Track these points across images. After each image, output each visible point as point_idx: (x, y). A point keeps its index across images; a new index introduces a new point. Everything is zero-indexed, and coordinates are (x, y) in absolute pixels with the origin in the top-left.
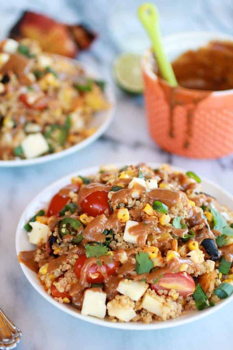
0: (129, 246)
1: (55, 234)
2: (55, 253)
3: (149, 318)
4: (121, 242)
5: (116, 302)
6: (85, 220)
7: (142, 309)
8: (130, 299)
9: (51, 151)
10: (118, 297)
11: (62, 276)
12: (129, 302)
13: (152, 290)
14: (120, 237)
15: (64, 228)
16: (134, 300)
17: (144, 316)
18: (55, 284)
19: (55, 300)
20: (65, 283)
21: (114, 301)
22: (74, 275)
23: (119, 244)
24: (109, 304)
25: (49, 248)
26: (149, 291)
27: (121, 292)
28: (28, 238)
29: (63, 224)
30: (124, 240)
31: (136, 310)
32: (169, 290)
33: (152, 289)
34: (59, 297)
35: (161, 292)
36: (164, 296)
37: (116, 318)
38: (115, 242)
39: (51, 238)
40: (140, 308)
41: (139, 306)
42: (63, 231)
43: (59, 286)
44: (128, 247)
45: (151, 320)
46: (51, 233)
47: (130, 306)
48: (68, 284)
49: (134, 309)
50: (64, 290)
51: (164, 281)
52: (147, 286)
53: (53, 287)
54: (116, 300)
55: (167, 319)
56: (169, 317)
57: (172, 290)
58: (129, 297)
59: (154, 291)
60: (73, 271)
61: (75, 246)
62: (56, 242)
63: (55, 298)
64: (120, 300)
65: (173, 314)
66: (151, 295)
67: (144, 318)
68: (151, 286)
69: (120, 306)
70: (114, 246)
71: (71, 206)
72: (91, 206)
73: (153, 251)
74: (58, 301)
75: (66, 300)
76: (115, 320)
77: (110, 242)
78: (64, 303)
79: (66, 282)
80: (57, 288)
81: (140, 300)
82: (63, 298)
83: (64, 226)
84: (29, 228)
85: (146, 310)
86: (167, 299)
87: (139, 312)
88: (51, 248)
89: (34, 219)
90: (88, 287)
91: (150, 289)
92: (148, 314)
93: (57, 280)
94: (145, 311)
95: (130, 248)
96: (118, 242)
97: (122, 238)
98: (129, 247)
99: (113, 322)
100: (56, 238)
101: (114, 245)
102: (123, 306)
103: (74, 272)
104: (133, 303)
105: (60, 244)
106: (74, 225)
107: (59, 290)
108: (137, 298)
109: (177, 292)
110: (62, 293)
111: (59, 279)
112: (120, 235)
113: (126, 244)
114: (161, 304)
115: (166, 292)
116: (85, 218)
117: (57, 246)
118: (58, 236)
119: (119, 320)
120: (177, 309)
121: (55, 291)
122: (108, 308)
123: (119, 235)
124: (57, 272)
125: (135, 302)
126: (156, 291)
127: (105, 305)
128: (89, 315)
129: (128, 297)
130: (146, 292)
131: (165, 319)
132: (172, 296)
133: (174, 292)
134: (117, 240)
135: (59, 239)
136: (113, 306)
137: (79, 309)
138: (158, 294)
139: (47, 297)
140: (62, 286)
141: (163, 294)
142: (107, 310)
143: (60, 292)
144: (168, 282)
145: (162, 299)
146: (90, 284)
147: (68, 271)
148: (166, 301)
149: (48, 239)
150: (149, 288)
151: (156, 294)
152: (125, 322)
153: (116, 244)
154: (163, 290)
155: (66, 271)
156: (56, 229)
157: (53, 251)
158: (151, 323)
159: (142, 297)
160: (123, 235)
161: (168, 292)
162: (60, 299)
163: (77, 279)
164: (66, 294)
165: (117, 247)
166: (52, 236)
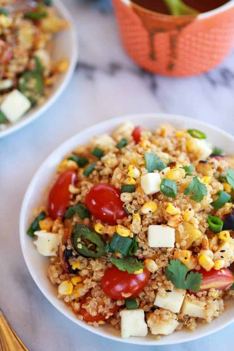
1: (69, 247)
2: (74, 268)
3: (193, 325)
4: (147, 250)
6: (102, 230)
7: (185, 316)
8: (172, 313)
10: (157, 312)
11: (89, 294)
12: (171, 316)
14: (145, 244)
15: (80, 243)
16: (176, 312)
18: (84, 306)
19: (89, 325)
21: (154, 317)
22: (102, 292)
23: (145, 253)
24: (149, 321)
25: (66, 264)
26: (188, 297)
27: (160, 306)
29: (77, 239)
30: (149, 247)
31: (178, 319)
32: (208, 290)
33: (191, 294)
35: (200, 294)
36: (204, 298)
37: (159, 335)
38: (140, 250)
40: (182, 317)
42: (80, 246)
43: (90, 309)
44: (155, 252)
46: (64, 248)
47: (173, 319)
48: (99, 304)
49: (176, 319)
50: (96, 313)
51: (203, 284)
52: (185, 292)
53: (83, 310)
56: (213, 318)
57: (211, 290)
59: (193, 296)
62: (72, 255)
63: (90, 323)
64: (160, 315)
65: (216, 314)
66: (191, 301)
67: (188, 325)
68: (189, 292)
69: (162, 322)
70: (141, 255)
72: (104, 214)
73: (185, 257)
74: (93, 325)
75: (101, 322)
76: (160, 337)
78: (99, 326)
79: (96, 303)
80: (88, 311)
82: (97, 322)
83: (79, 240)
85: (188, 316)
86: (208, 301)
87: (180, 321)
88: (69, 263)
91: (189, 295)
92: (191, 319)
95: (158, 253)
96: (144, 250)
97: (147, 245)
100: (71, 251)
101: (139, 254)
102: (165, 321)
103: (101, 288)
104: (175, 315)
105: (77, 257)
106: (89, 236)
107: (90, 313)
108: (178, 311)
110: (95, 316)
113: (153, 250)
114: (204, 308)
115: (205, 293)
117: (74, 261)
118: (73, 248)
120: (220, 306)
121: (87, 315)
122: (149, 326)
123: (144, 242)
124: (82, 292)
125: (176, 314)
126: (195, 295)
127: (145, 323)
129: (169, 310)
130: (185, 298)
131: (210, 321)
133: (214, 291)
134: (142, 247)
135: (74, 252)
136: (155, 322)
138: (197, 297)
139: (79, 322)
140: (93, 309)
141: (203, 296)
142: (149, 328)
143: (93, 316)
145: (203, 302)
147: (95, 289)
148: (208, 303)
149: (62, 253)
150: (187, 294)
151: (195, 298)
152: (169, 335)
153: (142, 253)
155: (93, 289)
156: (69, 242)
157: (71, 266)
160: (147, 241)
161: (208, 293)
162: (95, 323)
163: (107, 298)
164: (100, 317)
165: (144, 256)
166: (66, 250)
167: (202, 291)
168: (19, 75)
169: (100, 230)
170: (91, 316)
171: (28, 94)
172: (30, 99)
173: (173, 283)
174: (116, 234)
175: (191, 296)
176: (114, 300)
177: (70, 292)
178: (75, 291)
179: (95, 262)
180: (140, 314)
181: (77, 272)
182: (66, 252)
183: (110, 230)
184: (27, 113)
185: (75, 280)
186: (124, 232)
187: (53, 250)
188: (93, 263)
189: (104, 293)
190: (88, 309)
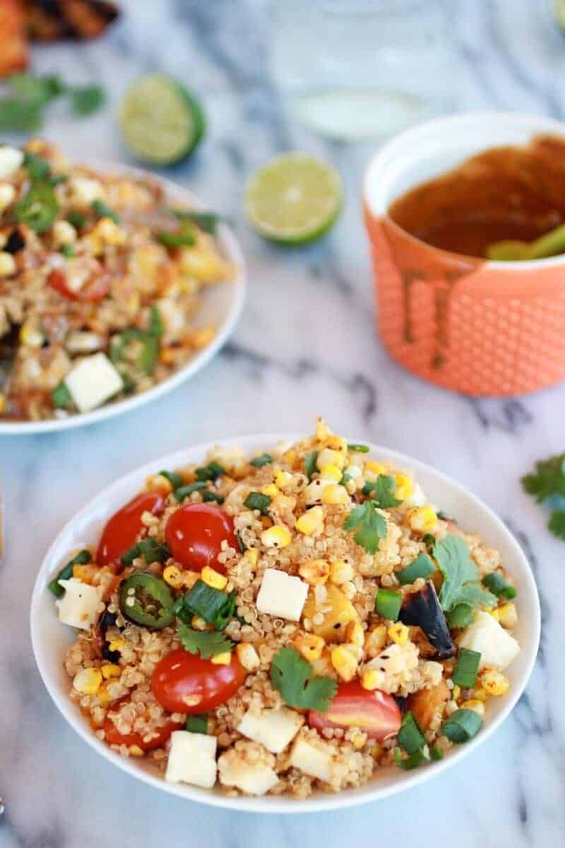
0: (266, 632)
1: (112, 609)
2: (112, 648)
3: (305, 786)
4: (250, 625)
5: (237, 755)
6: (175, 578)
7: (291, 768)
8: (266, 750)
10: (240, 745)
11: (126, 698)
12: (263, 756)
13: (310, 728)
14: (249, 612)
15: (132, 596)
16: (274, 752)
17: (295, 782)
18: (111, 716)
19: (112, 750)
20: (132, 714)
21: (233, 752)
22: (152, 696)
23: (245, 630)
24: (222, 759)
25: (100, 638)
26: (306, 731)
27: (248, 734)
28: (56, 611)
29: (128, 589)
31: (277, 771)
32: (346, 729)
33: (312, 726)
34: (120, 744)
35: (329, 732)
36: (335, 742)
37: (235, 788)
38: (238, 624)
39: (103, 618)
40: (286, 767)
41: (284, 762)
42: (130, 602)
43: (120, 721)
44: (263, 635)
45: (310, 791)
46: (102, 607)
47: (266, 763)
48: (138, 715)
49: (274, 769)
50: (130, 730)
51: (335, 712)
52: (301, 720)
53: (107, 724)
54: (237, 751)
55: (342, 788)
56: (345, 785)
57: (351, 729)
58: (265, 744)
59: (314, 732)
60: (148, 689)
61: (155, 635)
62: (114, 624)
63: (113, 746)
64: (244, 752)
65: (354, 778)
66: (308, 741)
67: (295, 787)
68: (308, 721)
69: (244, 764)
70: (237, 631)
71: (145, 545)
73: (312, 645)
74: (119, 752)
75: (136, 750)
76: (235, 793)
77: (228, 624)
78: (132, 756)
79: (134, 713)
80: (115, 724)
81: (286, 749)
82: (128, 746)
83: (132, 591)
84: (59, 592)
85: (298, 770)
86: (343, 749)
87: (284, 775)
88: (104, 638)
89: (67, 573)
91: (306, 728)
92: (303, 779)
93: (115, 706)
94: (297, 773)
96: (244, 624)
99: (231, 797)
100: (115, 616)
102: (251, 764)
103: (151, 690)
104: (272, 757)
105: (122, 629)
106: (152, 588)
107: (119, 729)
108: (280, 747)
109: (363, 732)
110: (127, 735)
111: (121, 704)
112: (250, 608)
114: (329, 759)
115: (339, 732)
116: (174, 575)
117: (115, 635)
118: (119, 611)
119: (243, 793)
120: (364, 767)
121: (113, 732)
122: (220, 769)
123: (248, 609)
124: (115, 690)
125: (275, 755)
126: (320, 732)
127: (214, 762)
128: (182, 782)
129: (261, 744)
130: (299, 733)
131: (337, 789)
132: (352, 740)
133: (355, 734)
134: (243, 618)
135: (121, 618)
136: (231, 763)
137: (160, 768)
138: (323, 737)
139: (95, 743)
140: (125, 721)
141: (334, 737)
142: (218, 772)
143: (122, 733)
144: (343, 712)
145: (332, 749)
147: (139, 689)
148: (340, 752)
149: (98, 617)
150: (304, 725)
151: (318, 736)
152: (255, 796)
153: (240, 629)
154: (334, 729)
155: (135, 687)
156: (114, 598)
157: (108, 643)
158: (309, 796)
159: (291, 744)
161: (345, 733)
162: (123, 748)
163: (157, 705)
164: (135, 738)
165: (242, 634)
166: (106, 613)
167: (335, 726)
168: (112, 332)
169: (171, 577)
170: (118, 733)
171: (123, 367)
172: (125, 377)
173: (282, 696)
174: (200, 583)
175: (311, 731)
176: (167, 713)
177: (94, 688)
178: (103, 688)
179: (150, 636)
180: (208, 744)
181: (115, 657)
182: (104, 615)
183: (189, 579)
184: (112, 400)
185: (108, 670)
186: (213, 579)
187: (85, 617)
188: (147, 638)
189: (154, 698)
190: (117, 720)
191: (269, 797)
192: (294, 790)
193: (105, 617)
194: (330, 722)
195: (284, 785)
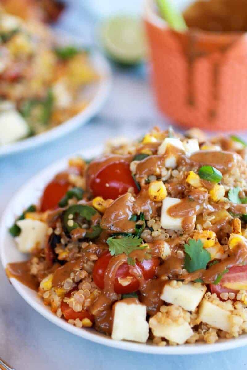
0: (171, 235)
1: (58, 232)
2: (60, 258)
3: (213, 336)
4: (158, 230)
5: (163, 316)
6: (101, 205)
7: (201, 323)
8: (183, 309)
9: (32, 134)
10: (164, 309)
11: (75, 289)
12: (182, 314)
13: (212, 294)
14: (156, 222)
15: (72, 219)
16: (189, 310)
17: (205, 333)
18: (67, 300)
19: (69, 323)
20: (81, 297)
21: (159, 314)
22: (94, 285)
23: (155, 234)
24: (152, 320)
25: (51, 253)
26: (209, 296)
27: (168, 301)
28: (16, 245)
29: (68, 215)
30: (162, 228)
31: (192, 326)
32: (237, 292)
33: (212, 292)
34: (74, 319)
35: (225, 295)
36: (230, 302)
37: (164, 339)
38: (149, 231)
39: (52, 239)
40: (198, 322)
41: (196, 319)
42: (71, 223)
43: (74, 303)
44: (168, 237)
45: (217, 338)
46: (50, 231)
47: (185, 319)
48: (86, 298)
49: (190, 324)
50: (81, 308)
51: (229, 280)
52: (205, 289)
53: (64, 305)
54: (162, 313)
55: (239, 335)
56: (241, 332)
57: (240, 292)
58: (182, 306)
59: (215, 295)
60: (90, 280)
61: (91, 243)
62: (59, 242)
63: (70, 321)
64: (167, 313)
66: (212, 302)
67: (206, 336)
68: (209, 289)
69: (169, 321)
70: (149, 237)
71: (76, 191)
72: (107, 185)
73: (208, 237)
74: (75, 325)
75: (87, 321)
76: (165, 343)
77: (142, 232)
78: (84, 327)
79: (83, 296)
80: (70, 306)
81: (196, 310)
82: (81, 320)
83: (71, 216)
84: (16, 231)
85: (206, 325)
86: (236, 306)
87: (196, 328)
88: (54, 252)
89: (23, 217)
90: (116, 299)
91: (209, 293)
92: (211, 330)
93: (69, 295)
94: (205, 327)
95: (172, 238)
96: (153, 230)
97: (159, 225)
98: (170, 237)
99: (163, 346)
100: (59, 237)
101: (147, 236)
102: (175, 320)
103: (92, 281)
104: (189, 314)
105: (66, 245)
106: (84, 214)
107: (73, 308)
108: (193, 307)
110: (79, 312)
111: (72, 293)
112: (156, 221)
113: (166, 233)
114: (229, 313)
115: (232, 295)
116: (101, 203)
117: (62, 249)
118: (63, 233)
119: (170, 343)
121: (68, 311)
122: (151, 327)
123: (154, 221)
124: (67, 284)
125: (191, 312)
126: (219, 296)
127: (146, 322)
128: (124, 340)
129: (180, 306)
130: (204, 298)
131: (236, 335)
132: (243, 299)
133: (244, 294)
134: (152, 227)
135: (64, 238)
136: (159, 321)
137: (108, 333)
138: (221, 299)
139: (56, 320)
140: (78, 302)
141: (228, 299)
142: (150, 330)
143: (76, 311)
144: (235, 279)
145: (229, 305)
146: (120, 295)
147: (84, 281)
148: (235, 308)
149: (47, 240)
150: (207, 291)
151: (218, 299)
152: (178, 345)
153: (151, 234)
154: (228, 293)
155: (81, 281)
156: (58, 225)
157: (57, 255)
158: (217, 342)
159: (199, 307)
160: (160, 221)
161: (236, 295)
162: (77, 321)
164: (86, 313)
165: (153, 237)
166: (53, 235)
167: (229, 291)
169: (99, 204)
170: (73, 311)
175: (212, 295)
180: (140, 310)
181: (63, 263)
182: (52, 237)
189: (95, 286)
190: (72, 302)
191: (187, 345)
192: (205, 339)
193: (53, 239)
194: (225, 288)
195: (197, 337)
